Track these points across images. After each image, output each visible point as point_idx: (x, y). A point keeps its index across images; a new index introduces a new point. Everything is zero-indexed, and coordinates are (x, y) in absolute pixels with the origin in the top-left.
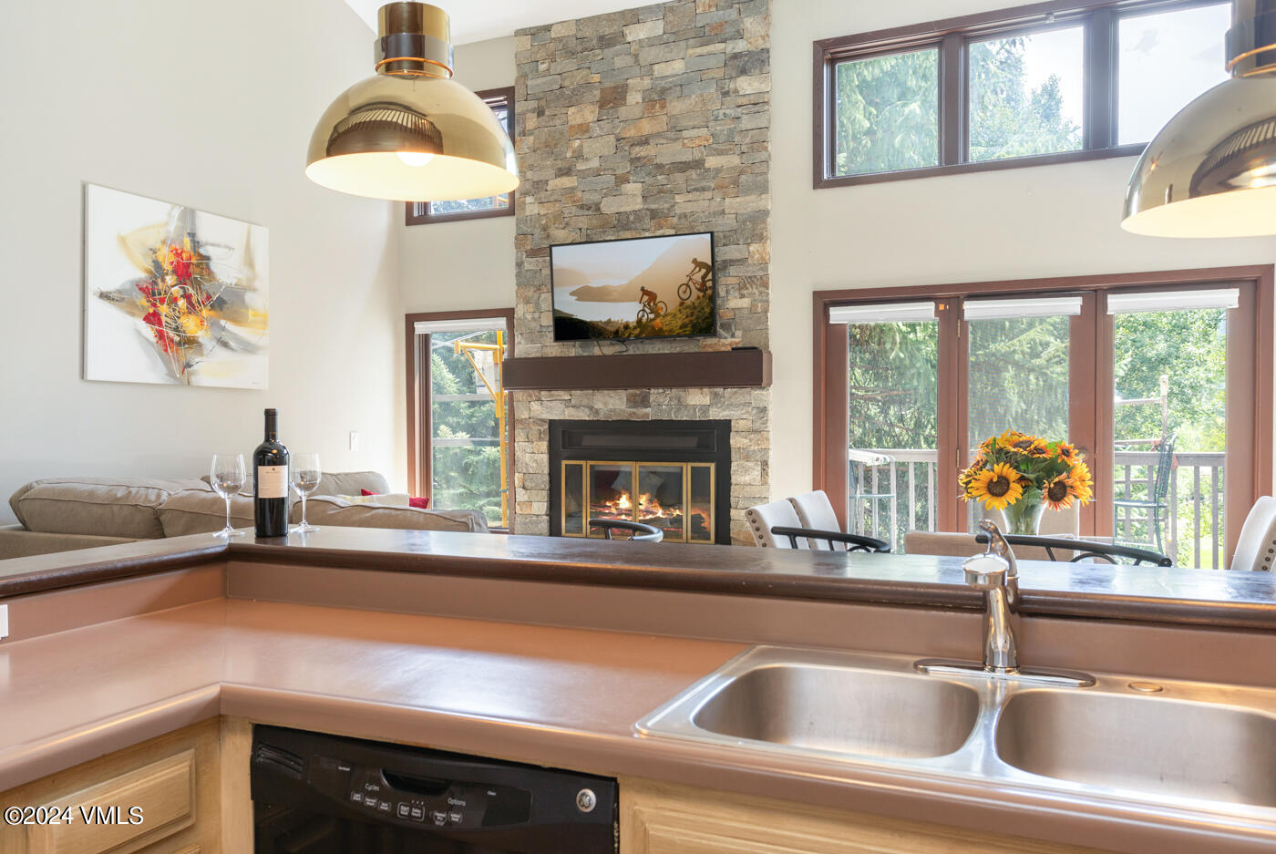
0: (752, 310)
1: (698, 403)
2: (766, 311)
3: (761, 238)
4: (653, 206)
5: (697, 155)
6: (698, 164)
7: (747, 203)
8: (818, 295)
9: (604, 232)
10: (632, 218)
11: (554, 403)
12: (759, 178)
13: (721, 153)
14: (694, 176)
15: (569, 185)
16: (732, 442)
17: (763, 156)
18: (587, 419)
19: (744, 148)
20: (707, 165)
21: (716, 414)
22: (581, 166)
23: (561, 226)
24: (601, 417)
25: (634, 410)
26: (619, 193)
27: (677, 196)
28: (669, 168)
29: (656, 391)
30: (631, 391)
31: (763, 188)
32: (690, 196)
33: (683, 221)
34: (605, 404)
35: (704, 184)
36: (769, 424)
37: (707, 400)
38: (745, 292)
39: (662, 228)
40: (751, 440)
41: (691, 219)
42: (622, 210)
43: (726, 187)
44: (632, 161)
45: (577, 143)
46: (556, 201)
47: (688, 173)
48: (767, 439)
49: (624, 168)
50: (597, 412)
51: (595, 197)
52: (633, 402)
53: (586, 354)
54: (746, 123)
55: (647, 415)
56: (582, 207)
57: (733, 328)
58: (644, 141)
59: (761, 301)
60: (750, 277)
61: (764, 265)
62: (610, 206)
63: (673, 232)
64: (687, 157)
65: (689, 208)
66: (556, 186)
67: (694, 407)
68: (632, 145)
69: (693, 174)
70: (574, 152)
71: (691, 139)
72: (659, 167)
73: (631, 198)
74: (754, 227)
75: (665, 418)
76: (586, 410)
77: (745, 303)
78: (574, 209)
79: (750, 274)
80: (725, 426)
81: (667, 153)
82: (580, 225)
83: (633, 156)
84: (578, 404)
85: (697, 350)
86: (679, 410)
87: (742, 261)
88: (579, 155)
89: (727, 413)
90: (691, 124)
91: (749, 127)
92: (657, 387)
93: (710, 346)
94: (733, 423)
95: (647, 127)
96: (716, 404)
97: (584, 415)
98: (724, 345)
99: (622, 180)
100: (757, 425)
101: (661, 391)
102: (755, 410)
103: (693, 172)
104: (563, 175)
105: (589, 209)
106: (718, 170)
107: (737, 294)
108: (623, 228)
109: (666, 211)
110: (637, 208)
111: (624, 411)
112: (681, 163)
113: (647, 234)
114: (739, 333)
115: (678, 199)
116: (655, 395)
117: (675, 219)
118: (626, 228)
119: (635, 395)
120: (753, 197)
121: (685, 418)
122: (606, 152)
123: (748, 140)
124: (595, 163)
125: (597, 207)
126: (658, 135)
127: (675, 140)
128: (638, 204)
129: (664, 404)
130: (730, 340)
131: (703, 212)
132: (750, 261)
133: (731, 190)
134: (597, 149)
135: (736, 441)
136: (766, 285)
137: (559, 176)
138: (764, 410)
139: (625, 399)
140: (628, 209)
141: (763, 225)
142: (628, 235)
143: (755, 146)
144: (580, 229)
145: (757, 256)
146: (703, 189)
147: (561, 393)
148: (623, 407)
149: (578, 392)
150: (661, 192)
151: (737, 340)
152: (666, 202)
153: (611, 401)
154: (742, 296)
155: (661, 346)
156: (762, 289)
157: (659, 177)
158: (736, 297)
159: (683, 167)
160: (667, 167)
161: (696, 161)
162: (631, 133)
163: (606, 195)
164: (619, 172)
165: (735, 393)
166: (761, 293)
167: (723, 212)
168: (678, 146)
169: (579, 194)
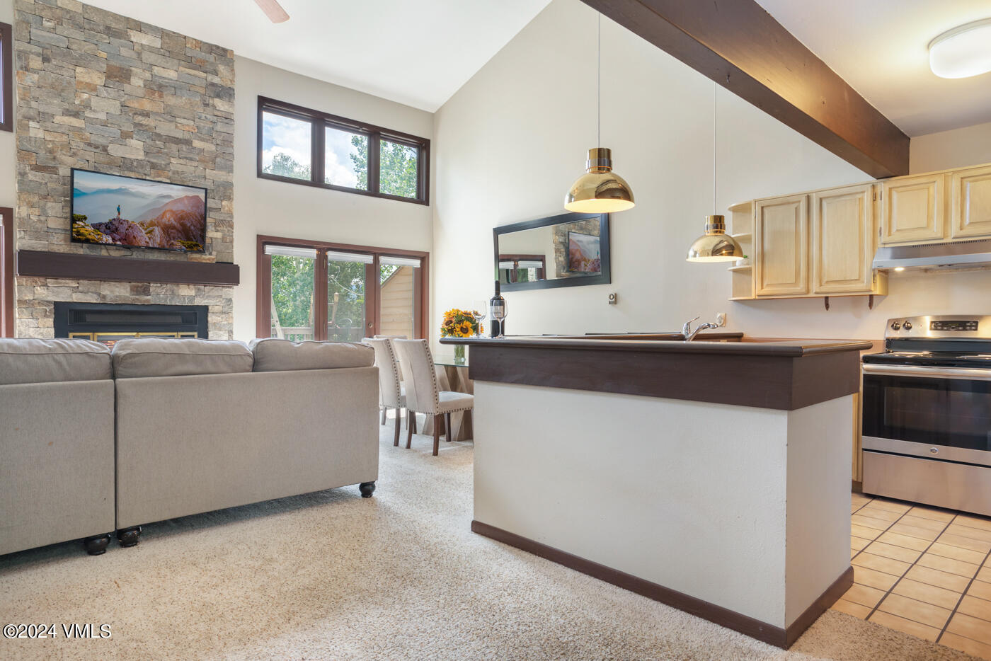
0: (223, 239)
1: (186, 294)
2: (232, 242)
3: (230, 199)
4: (154, 161)
5: (187, 136)
6: (188, 142)
7: (221, 176)
8: (259, 237)
9: (111, 168)
10: (135, 164)
11: (62, 289)
12: (229, 163)
13: (202, 140)
14: (184, 150)
15: (77, 125)
16: (209, 319)
17: (230, 150)
18: (95, 302)
19: (218, 142)
20: (194, 145)
21: (199, 302)
22: (88, 114)
23: (69, 154)
24: (108, 301)
25: (137, 297)
26: (124, 143)
27: (172, 159)
28: (166, 139)
29: (155, 285)
30: (133, 284)
31: (230, 169)
32: (181, 161)
33: (176, 176)
34: (112, 292)
35: (191, 156)
36: (234, 309)
37: (193, 293)
38: (219, 229)
39: (160, 176)
40: (222, 318)
41: (182, 176)
42: (127, 156)
43: (207, 162)
44: (136, 125)
45: (85, 96)
46: (63, 133)
47: (179, 146)
48: (232, 317)
49: (128, 127)
50: (104, 297)
51: (102, 141)
52: (135, 290)
53: (92, 254)
54: (219, 127)
55: (148, 300)
56: (90, 145)
57: (210, 249)
58: (147, 115)
59: (229, 236)
60: (222, 220)
61: (231, 215)
62: (116, 151)
63: (168, 181)
64: (179, 135)
65: (180, 168)
66: (64, 122)
67: (184, 297)
68: (135, 114)
69: (184, 148)
70: (82, 101)
71: (183, 125)
72: (159, 135)
73: (135, 149)
74: (226, 191)
75: (162, 303)
76: (95, 295)
77: (219, 235)
78: (82, 145)
79: (222, 218)
80: (205, 309)
81: (165, 128)
82: (88, 158)
83: (136, 121)
84: (86, 290)
85: (185, 260)
86: (172, 298)
87: (218, 210)
88: (87, 106)
89: (206, 301)
90: (183, 115)
91: (222, 130)
92: (156, 281)
93: (195, 259)
94: (210, 308)
95: (147, 106)
96: (199, 295)
97: (92, 299)
98: (204, 259)
99: (126, 135)
100: (226, 309)
101: (159, 285)
102: (224, 301)
103: (184, 146)
104: (70, 115)
105: (97, 147)
106: (203, 150)
107: (213, 229)
108: (126, 168)
109: (163, 166)
110: (140, 158)
111: (127, 297)
112: (174, 137)
113: (148, 178)
114: (214, 253)
115: (173, 160)
116: (153, 287)
117: (170, 174)
118: (130, 169)
119: (138, 287)
120: (224, 173)
121: (177, 304)
122: (112, 111)
123: (221, 138)
124: (102, 116)
125: (105, 149)
126: (157, 114)
127: (172, 121)
128: (141, 156)
129: (160, 294)
130: (208, 257)
131: (192, 174)
132: (222, 210)
133: (210, 164)
134: (104, 106)
135: (211, 318)
136: (232, 227)
137: (67, 115)
138: (230, 300)
139: (129, 289)
140: (133, 157)
141: (230, 191)
142: (132, 175)
143: (226, 143)
144: (88, 161)
145: (226, 208)
146: (191, 159)
147: (67, 281)
148: (128, 295)
149: (86, 282)
150: (159, 152)
151: (212, 257)
152: (164, 161)
153: (117, 289)
154: (217, 231)
155: (159, 255)
156: (229, 228)
157: (157, 142)
158: (212, 231)
159: (177, 141)
160: (164, 137)
161: (185, 140)
162: (135, 105)
163: (112, 142)
164: (124, 129)
165: (212, 289)
166: (228, 231)
167: (205, 178)
168: (172, 126)
169: (89, 135)
